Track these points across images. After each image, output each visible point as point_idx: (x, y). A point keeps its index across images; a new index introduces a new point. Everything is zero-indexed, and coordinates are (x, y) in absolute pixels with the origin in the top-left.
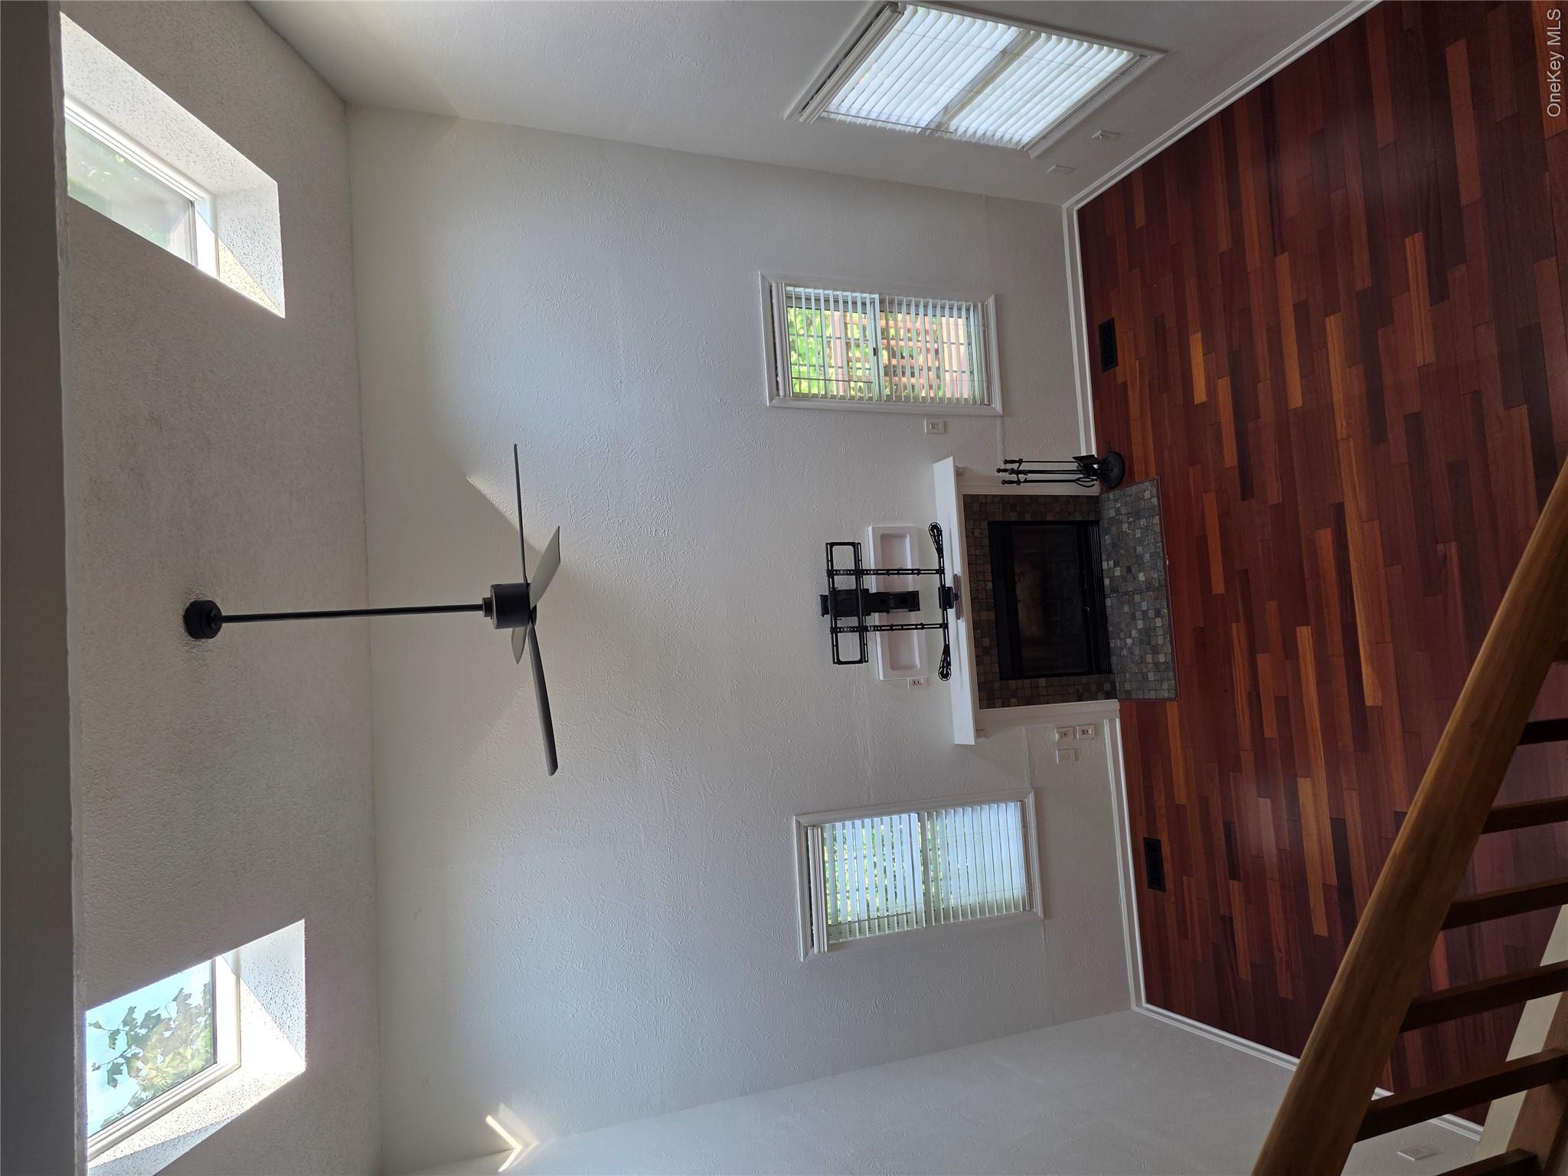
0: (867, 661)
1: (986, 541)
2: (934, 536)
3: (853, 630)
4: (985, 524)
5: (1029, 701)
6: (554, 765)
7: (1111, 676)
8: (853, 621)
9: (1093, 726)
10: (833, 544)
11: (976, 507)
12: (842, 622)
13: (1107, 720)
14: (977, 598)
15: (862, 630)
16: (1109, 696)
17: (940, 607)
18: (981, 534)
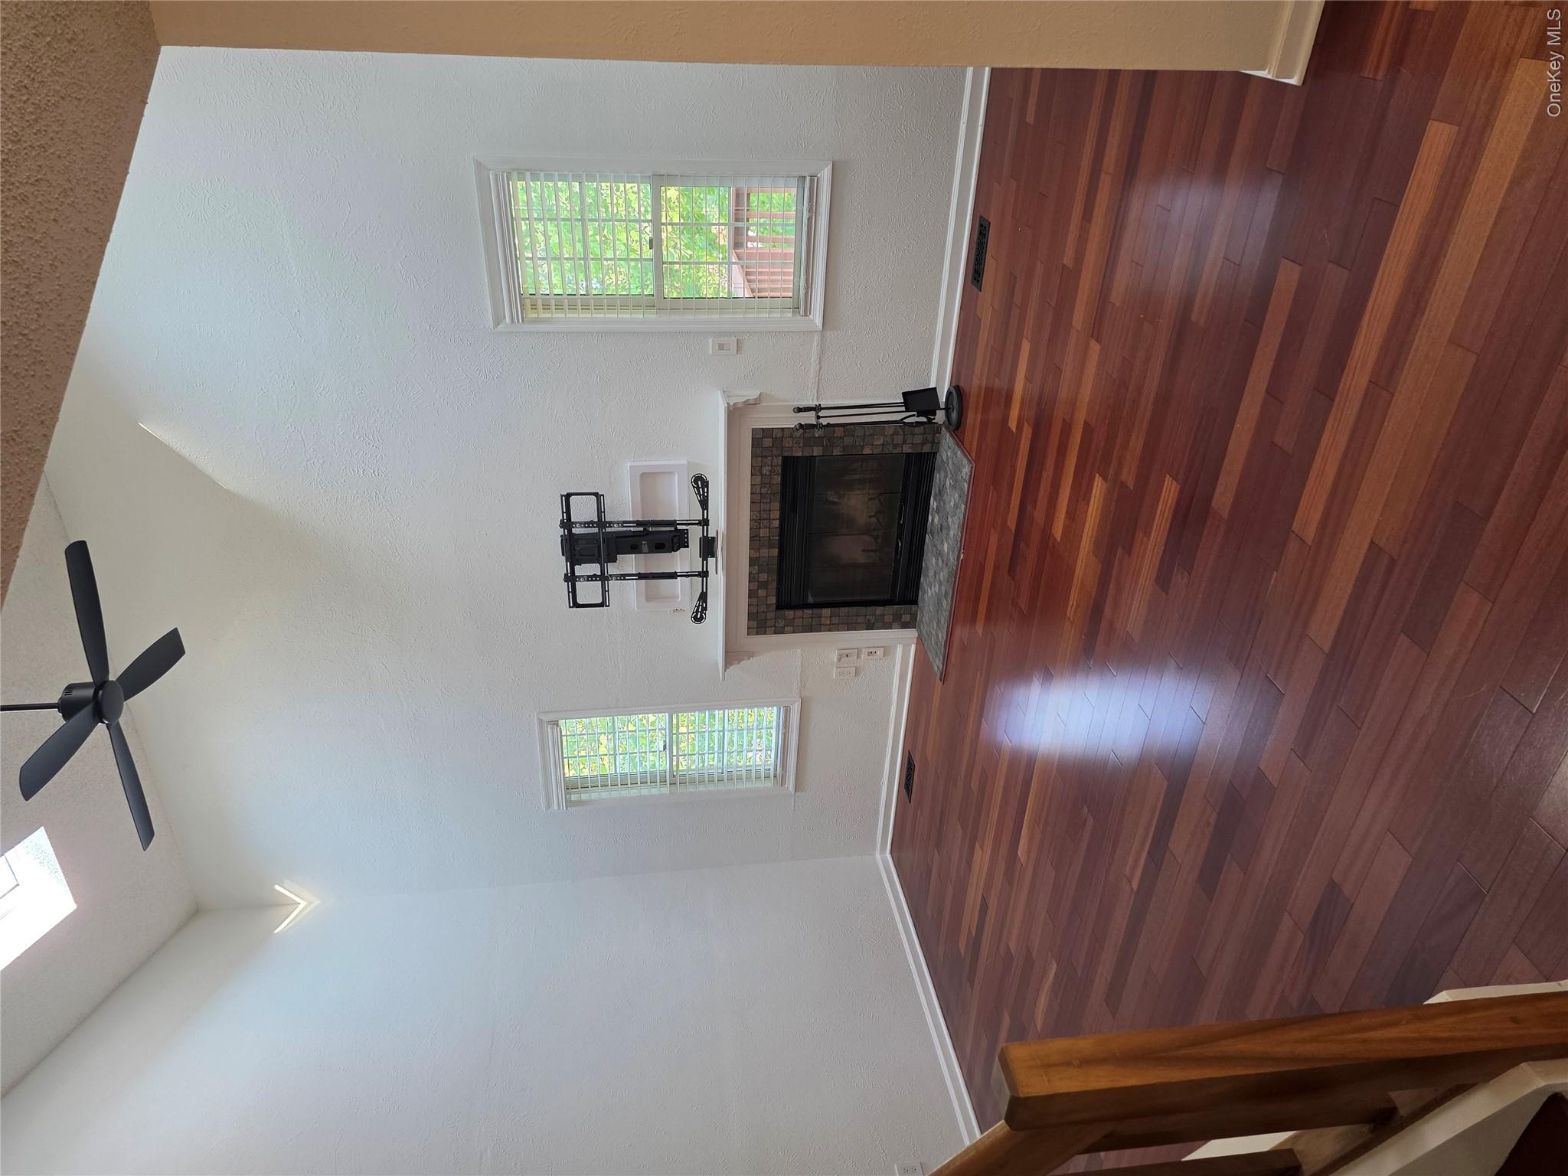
0: (609, 606)
1: (778, 479)
2: (698, 488)
3: (592, 578)
4: (779, 461)
5: (810, 629)
6: (147, 832)
7: (914, 607)
8: (594, 569)
9: (883, 649)
10: (568, 496)
11: (768, 442)
12: (581, 570)
13: (901, 646)
14: (758, 536)
15: (603, 578)
16: (905, 626)
17: (700, 557)
18: (771, 471)
